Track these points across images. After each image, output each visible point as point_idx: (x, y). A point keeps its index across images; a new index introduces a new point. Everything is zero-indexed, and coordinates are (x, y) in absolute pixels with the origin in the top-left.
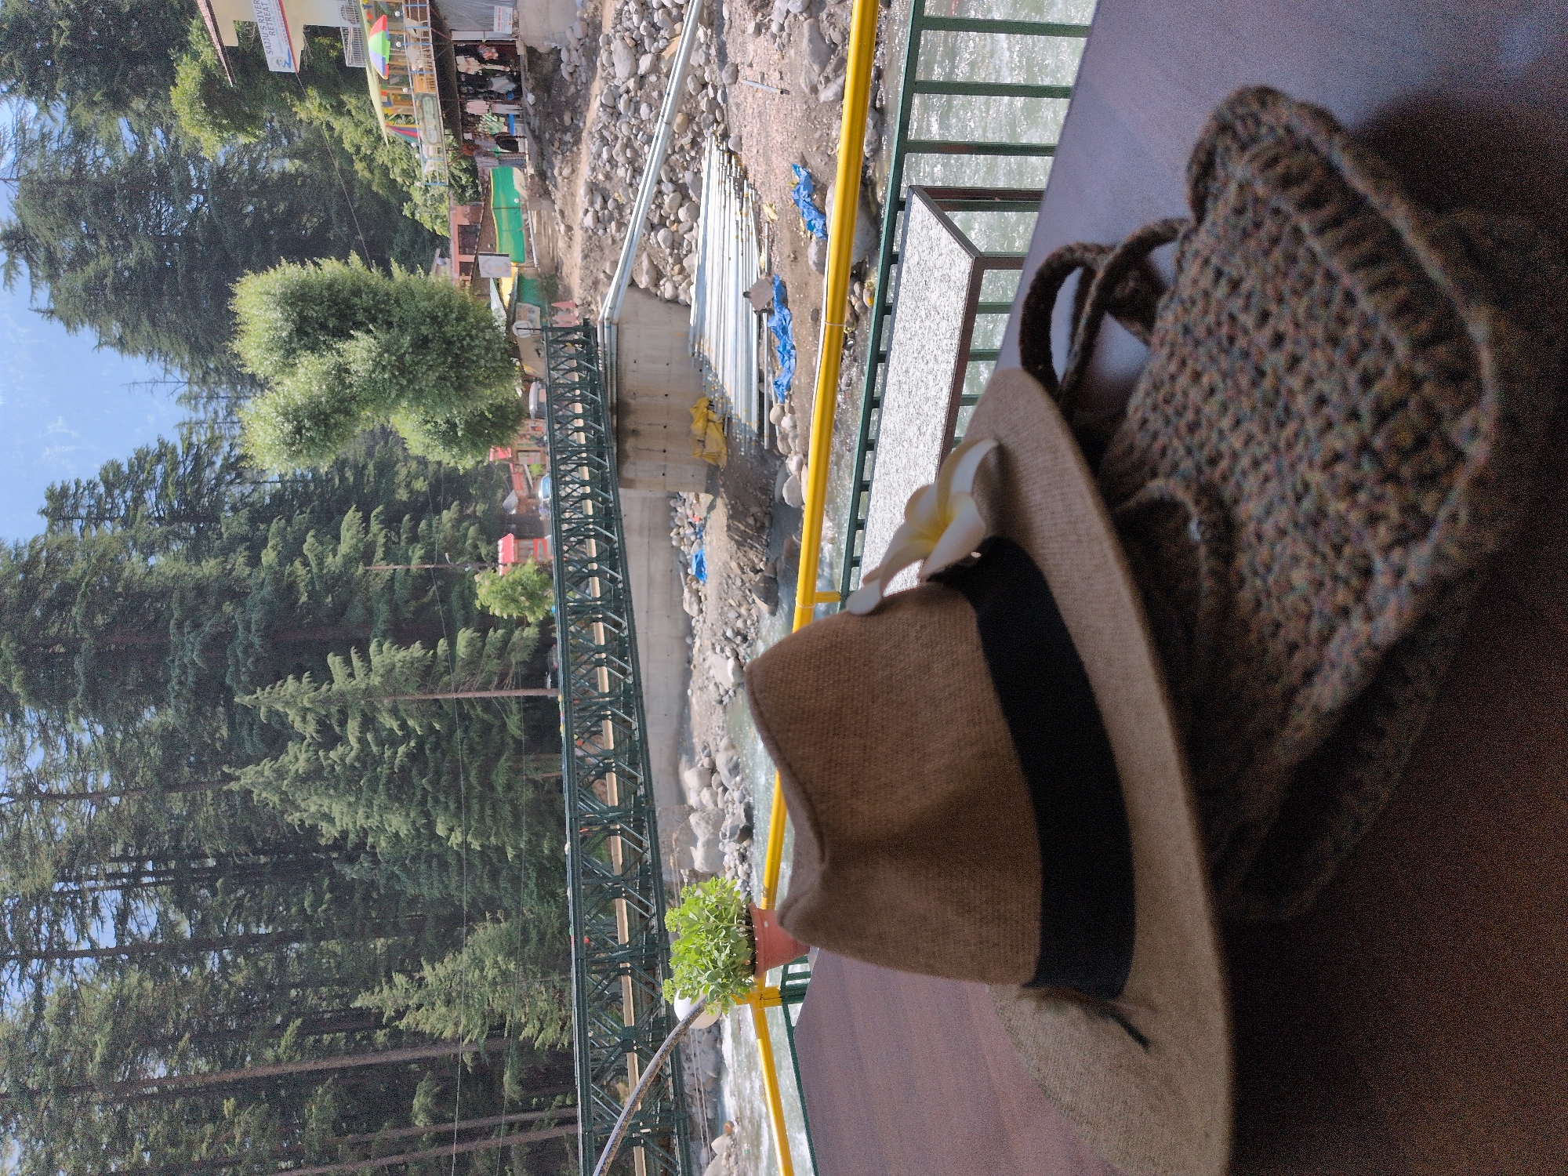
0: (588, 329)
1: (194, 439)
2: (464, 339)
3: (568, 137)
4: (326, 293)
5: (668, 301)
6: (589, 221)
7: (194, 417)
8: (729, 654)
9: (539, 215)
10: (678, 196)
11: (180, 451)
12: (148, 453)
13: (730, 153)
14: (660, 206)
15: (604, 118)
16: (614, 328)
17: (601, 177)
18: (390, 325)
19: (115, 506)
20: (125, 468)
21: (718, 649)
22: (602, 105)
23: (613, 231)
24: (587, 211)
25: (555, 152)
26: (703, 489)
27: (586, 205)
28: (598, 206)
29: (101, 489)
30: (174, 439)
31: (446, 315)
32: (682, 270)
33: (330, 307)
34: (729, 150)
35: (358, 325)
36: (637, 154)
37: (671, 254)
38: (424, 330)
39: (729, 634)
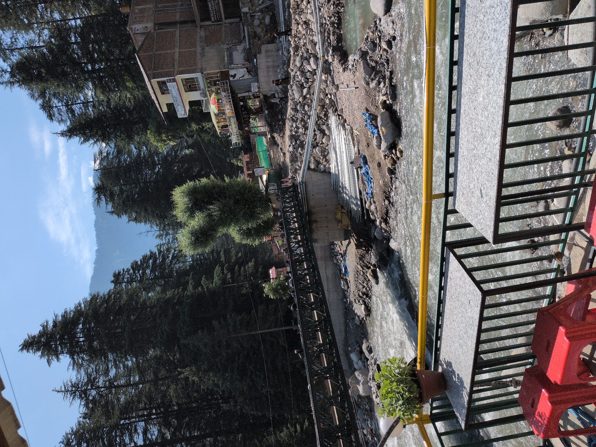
0: (295, 186)
1: (162, 249)
2: (251, 198)
3: (281, 123)
4: (203, 190)
5: (322, 172)
6: (291, 149)
7: (162, 242)
8: (362, 303)
9: (273, 151)
10: (322, 135)
11: (157, 254)
12: (147, 256)
13: (339, 115)
14: (316, 139)
15: (293, 113)
16: (304, 184)
17: (294, 133)
18: (226, 197)
19: (136, 276)
20: (139, 263)
21: (357, 301)
22: (291, 108)
23: (300, 151)
24: (290, 146)
25: (277, 129)
26: (343, 239)
27: (290, 144)
28: (294, 144)
29: (131, 271)
30: (155, 250)
31: (244, 191)
32: (326, 160)
33: (205, 194)
34: (338, 115)
35: (215, 199)
36: (306, 123)
37: (321, 155)
38: (237, 197)
39: (361, 294)
